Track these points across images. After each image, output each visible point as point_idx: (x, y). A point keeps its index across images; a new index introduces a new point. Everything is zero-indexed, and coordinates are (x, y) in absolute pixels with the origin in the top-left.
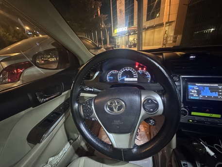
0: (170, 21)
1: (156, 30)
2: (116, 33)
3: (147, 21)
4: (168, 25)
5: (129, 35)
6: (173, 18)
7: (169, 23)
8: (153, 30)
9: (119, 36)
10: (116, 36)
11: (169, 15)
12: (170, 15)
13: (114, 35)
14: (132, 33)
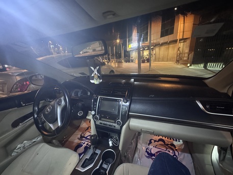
0: (185, 37)
1: (171, 46)
2: (131, 48)
3: (161, 37)
4: (183, 41)
5: (143, 50)
6: (188, 35)
7: (184, 40)
8: (167, 46)
9: (133, 50)
10: (131, 51)
11: (183, 32)
12: (185, 33)
13: (128, 49)
14: (146, 49)
